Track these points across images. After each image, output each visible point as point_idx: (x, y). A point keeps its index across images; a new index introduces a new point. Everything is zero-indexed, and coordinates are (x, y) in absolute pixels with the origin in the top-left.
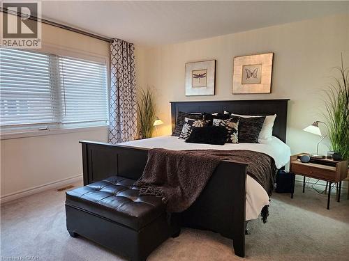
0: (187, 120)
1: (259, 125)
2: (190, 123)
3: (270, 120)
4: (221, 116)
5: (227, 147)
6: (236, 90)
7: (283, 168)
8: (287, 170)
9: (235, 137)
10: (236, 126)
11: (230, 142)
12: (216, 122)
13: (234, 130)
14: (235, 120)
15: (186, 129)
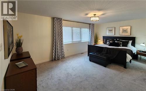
0: (108, 41)
1: (128, 43)
2: (109, 41)
3: (131, 42)
4: (117, 40)
5: (119, 47)
6: (121, 34)
7: (135, 53)
8: (136, 54)
9: (121, 45)
10: (121, 43)
11: (120, 46)
12: (116, 42)
13: (121, 44)
14: (121, 41)
15: (108, 43)
